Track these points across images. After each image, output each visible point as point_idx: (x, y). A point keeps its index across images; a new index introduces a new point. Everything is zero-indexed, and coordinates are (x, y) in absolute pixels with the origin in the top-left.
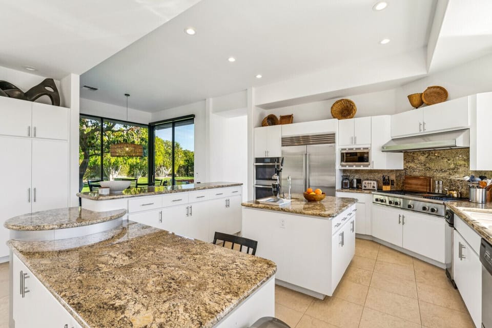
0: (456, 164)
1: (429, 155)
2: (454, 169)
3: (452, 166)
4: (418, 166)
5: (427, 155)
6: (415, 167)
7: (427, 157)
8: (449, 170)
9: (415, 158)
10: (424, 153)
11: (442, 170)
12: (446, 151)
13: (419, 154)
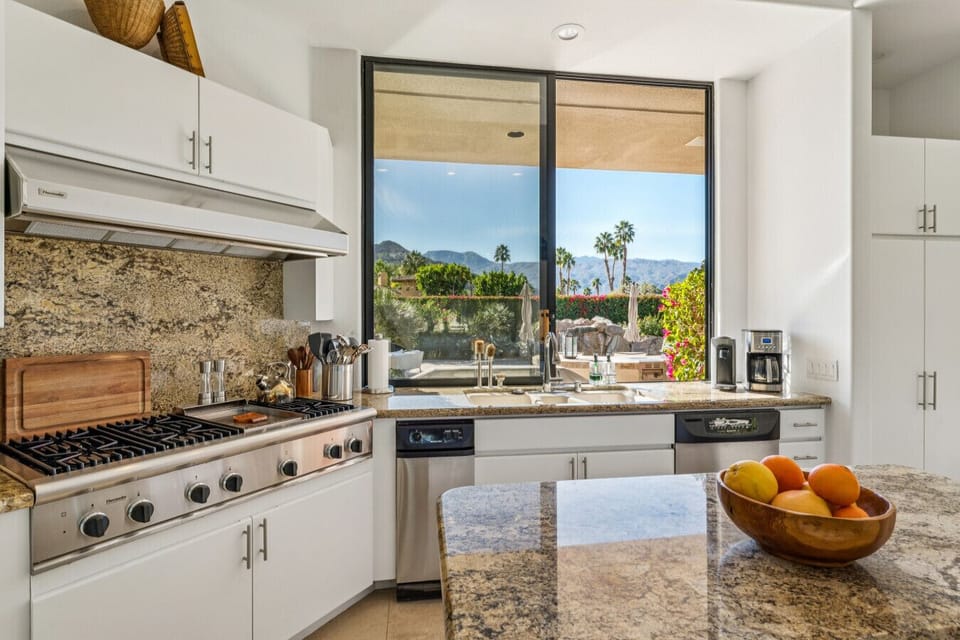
0: (223, 304)
1: (131, 263)
2: (217, 319)
3: (213, 310)
4: (74, 305)
5: (119, 263)
6: (60, 312)
7: (122, 271)
8: (204, 321)
9: (56, 269)
10: (103, 250)
11: (180, 322)
12: (194, 257)
13: (80, 253)
